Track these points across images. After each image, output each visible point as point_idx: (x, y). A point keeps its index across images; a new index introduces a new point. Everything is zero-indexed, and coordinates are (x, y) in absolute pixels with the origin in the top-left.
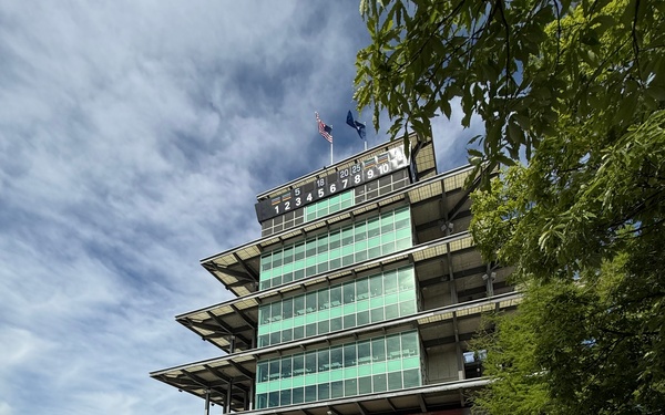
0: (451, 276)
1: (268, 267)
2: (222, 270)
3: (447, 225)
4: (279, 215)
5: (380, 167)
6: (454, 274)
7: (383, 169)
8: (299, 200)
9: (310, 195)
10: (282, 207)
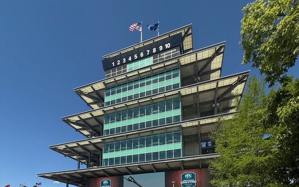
0: (198, 104)
1: (108, 95)
2: (85, 95)
3: (197, 79)
4: (114, 67)
5: (166, 45)
6: (200, 103)
7: (168, 46)
8: (124, 59)
9: (130, 57)
10: (116, 63)
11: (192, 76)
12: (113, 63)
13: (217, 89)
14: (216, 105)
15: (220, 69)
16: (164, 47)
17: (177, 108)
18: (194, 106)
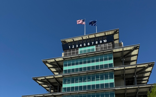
0: (124, 75)
1: (66, 65)
2: (49, 63)
3: (123, 59)
4: (70, 49)
5: (104, 40)
6: (125, 74)
7: (105, 41)
8: (77, 45)
9: (81, 45)
10: (71, 47)
11: (120, 57)
12: (70, 47)
13: (136, 68)
14: (136, 76)
15: (137, 55)
16: (103, 42)
17: (111, 77)
18: (121, 75)
